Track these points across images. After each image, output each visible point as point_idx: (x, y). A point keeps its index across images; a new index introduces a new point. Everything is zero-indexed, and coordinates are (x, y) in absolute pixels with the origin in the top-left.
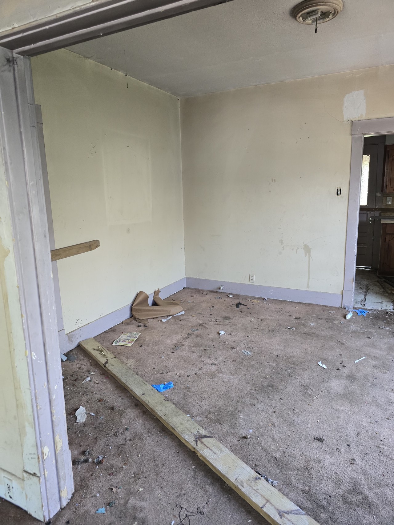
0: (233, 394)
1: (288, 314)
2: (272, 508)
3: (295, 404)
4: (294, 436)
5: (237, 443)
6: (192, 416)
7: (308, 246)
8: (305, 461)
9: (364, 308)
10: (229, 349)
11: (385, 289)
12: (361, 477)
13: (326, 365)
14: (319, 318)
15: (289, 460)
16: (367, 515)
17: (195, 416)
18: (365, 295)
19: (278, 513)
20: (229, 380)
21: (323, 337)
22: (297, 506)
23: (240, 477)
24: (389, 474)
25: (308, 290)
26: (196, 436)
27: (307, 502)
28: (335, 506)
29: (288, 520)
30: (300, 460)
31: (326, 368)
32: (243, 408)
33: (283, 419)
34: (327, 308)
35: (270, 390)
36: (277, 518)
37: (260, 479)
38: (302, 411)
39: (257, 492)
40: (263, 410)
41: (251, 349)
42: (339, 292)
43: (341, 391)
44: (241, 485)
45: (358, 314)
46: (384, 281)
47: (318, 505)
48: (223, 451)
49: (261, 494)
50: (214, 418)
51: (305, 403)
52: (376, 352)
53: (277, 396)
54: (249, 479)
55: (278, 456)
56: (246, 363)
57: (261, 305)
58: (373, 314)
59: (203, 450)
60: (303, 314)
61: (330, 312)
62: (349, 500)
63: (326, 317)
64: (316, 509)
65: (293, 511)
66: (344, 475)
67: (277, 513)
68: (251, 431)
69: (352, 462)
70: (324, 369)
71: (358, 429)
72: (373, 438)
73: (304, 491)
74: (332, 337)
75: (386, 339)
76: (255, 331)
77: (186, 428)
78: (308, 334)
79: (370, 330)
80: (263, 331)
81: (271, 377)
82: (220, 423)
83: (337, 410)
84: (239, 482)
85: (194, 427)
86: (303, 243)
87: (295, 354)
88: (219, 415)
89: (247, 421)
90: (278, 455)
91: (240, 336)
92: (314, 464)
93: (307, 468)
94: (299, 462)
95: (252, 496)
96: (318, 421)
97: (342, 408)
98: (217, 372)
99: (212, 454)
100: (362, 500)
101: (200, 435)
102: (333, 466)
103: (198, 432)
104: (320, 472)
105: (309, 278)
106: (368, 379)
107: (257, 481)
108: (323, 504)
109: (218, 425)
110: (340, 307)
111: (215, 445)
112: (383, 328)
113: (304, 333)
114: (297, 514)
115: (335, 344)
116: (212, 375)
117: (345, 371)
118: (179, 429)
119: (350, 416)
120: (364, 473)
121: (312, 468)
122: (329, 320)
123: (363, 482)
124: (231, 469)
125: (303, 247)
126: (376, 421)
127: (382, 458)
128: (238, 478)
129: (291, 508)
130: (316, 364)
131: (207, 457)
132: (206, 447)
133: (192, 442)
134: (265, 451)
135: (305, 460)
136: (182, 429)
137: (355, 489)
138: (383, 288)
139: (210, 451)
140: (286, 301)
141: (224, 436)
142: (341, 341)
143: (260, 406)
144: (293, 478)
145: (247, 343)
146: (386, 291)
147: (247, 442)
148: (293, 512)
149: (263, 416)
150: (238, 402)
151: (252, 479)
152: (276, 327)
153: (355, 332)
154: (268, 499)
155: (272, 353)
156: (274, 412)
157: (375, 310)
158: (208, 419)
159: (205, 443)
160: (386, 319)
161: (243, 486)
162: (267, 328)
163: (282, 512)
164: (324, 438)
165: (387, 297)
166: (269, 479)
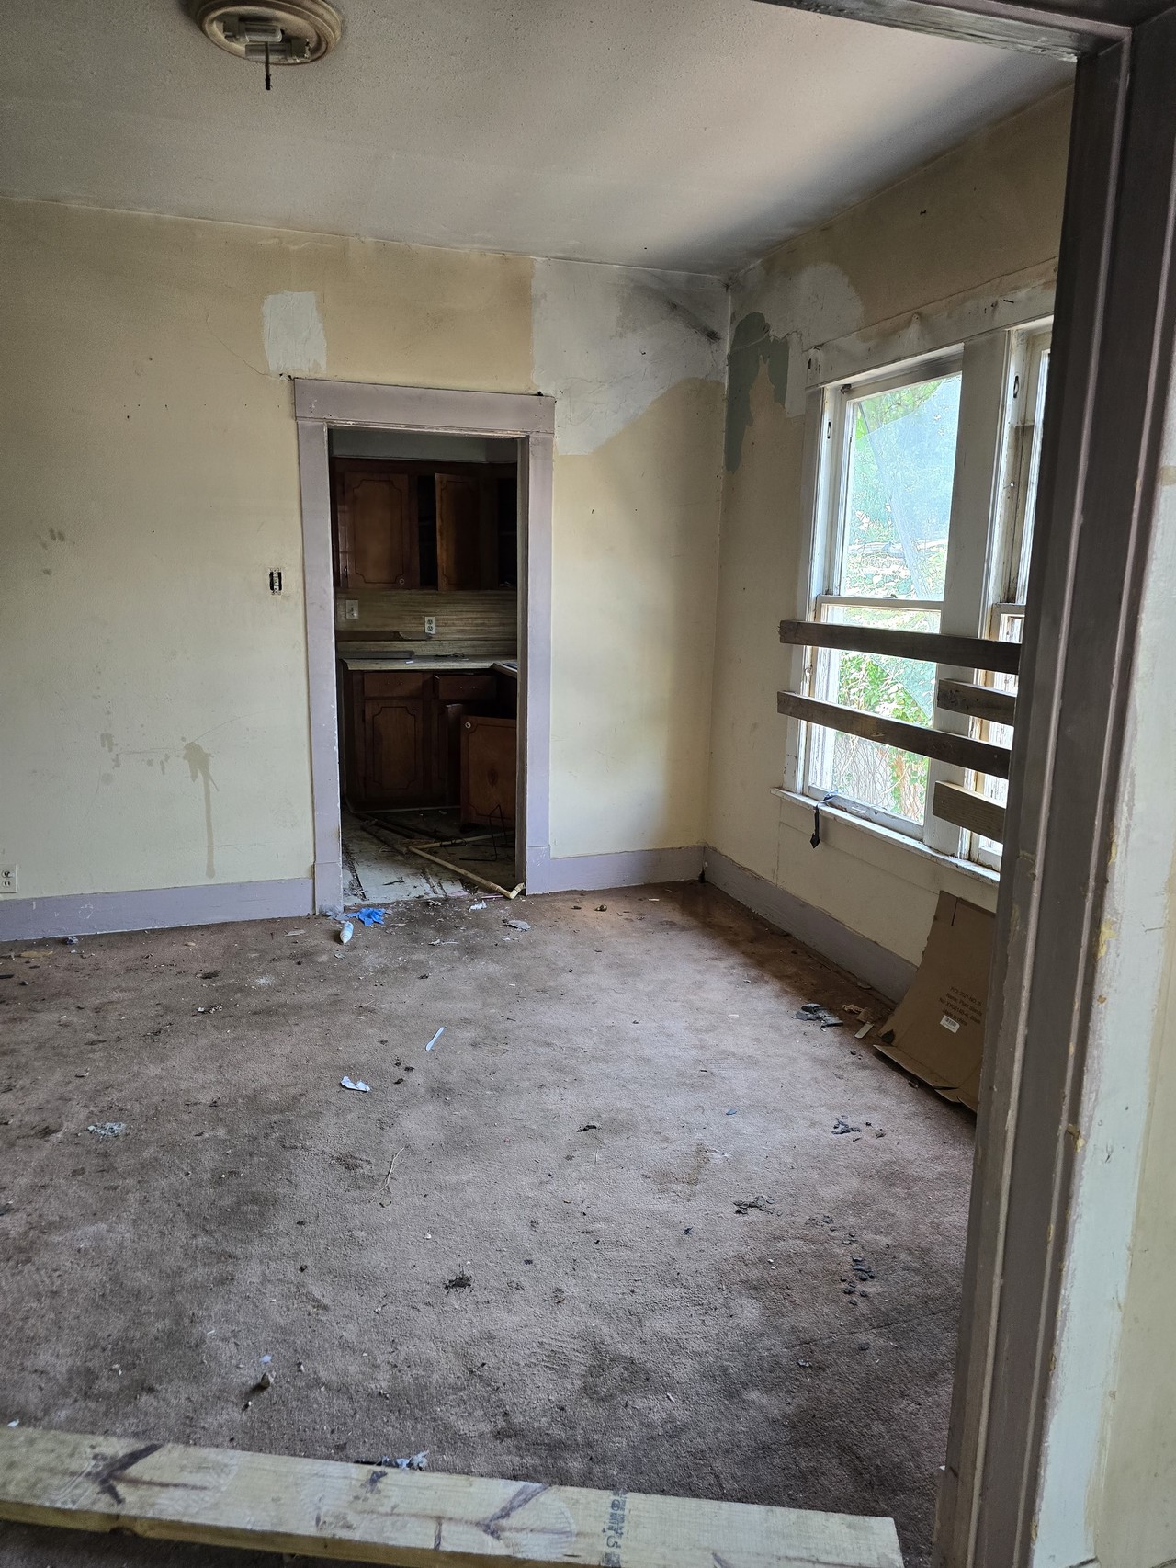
0: (143, 1278)
1: (175, 970)
2: (461, 1528)
3: (345, 1219)
4: (393, 1308)
5: (244, 1417)
6: (27, 1419)
7: (199, 748)
8: (457, 1356)
9: (366, 903)
10: (36, 1140)
11: (389, 846)
12: (595, 1322)
13: (366, 1083)
14: (270, 958)
15: (417, 1378)
16: (653, 1401)
17: (40, 1414)
18: (351, 870)
19: (485, 1531)
20: (98, 1238)
21: (312, 1008)
22: (514, 1482)
23: (324, 1509)
24: (640, 1283)
25: (213, 882)
26: (98, 1474)
27: (522, 1457)
28: (583, 1424)
29: (519, 1530)
30: (443, 1361)
31: (368, 1089)
32: (200, 1304)
33: (336, 1277)
34: (277, 926)
35: (253, 1212)
36: (490, 1544)
37: (384, 1474)
38: (374, 1230)
39: (398, 1515)
40: (264, 1279)
41: (120, 1113)
42: (303, 873)
43: (438, 1136)
44: (342, 1527)
45: (363, 922)
46: (376, 824)
47: (549, 1445)
48: (226, 1466)
49: (412, 1511)
50: (117, 1386)
51: (369, 1205)
52: (460, 1008)
53: (283, 1222)
54: (355, 1495)
55: (384, 1384)
56: (123, 1162)
57: (64, 962)
58: (398, 913)
59: (153, 1505)
60: (218, 958)
61: (289, 934)
62: (603, 1391)
63: (288, 953)
64: (550, 1461)
65: (514, 1498)
66: (559, 1337)
67: (482, 1533)
68: (267, 1358)
69: (558, 1297)
70: (365, 1094)
71: (527, 1212)
72: (566, 1216)
73: (499, 1435)
74: (336, 1001)
75: (461, 970)
76: (94, 1051)
77: (39, 1469)
78: (268, 1012)
79: (415, 957)
80: (123, 1044)
81: (233, 1173)
82: (151, 1390)
83: (456, 1188)
84: (331, 1524)
85: (69, 1450)
86: (183, 739)
87: (265, 1080)
88: (129, 1368)
89: (235, 1337)
90: (382, 1382)
91: (50, 1084)
92: (482, 1354)
93: (472, 1372)
94: (446, 1369)
95: (392, 1535)
96: (430, 1237)
97: (464, 1177)
98: (32, 1233)
99: (193, 1495)
100: (626, 1374)
101: (112, 1465)
102: (525, 1331)
103: (95, 1457)
104: (507, 1362)
105: (210, 847)
106: (478, 1081)
107: (379, 1486)
108: (558, 1437)
109: (144, 1399)
110: (308, 914)
111: (185, 1462)
112: (439, 944)
113: (255, 1013)
114: (526, 1501)
115: (353, 1017)
116: (21, 1250)
117: (417, 1079)
118: (12, 1489)
119: (492, 1189)
120: (596, 1309)
121: (484, 1364)
122: (303, 958)
123: (605, 1330)
124: (282, 1501)
125: (184, 752)
126: (550, 1175)
127: (608, 1254)
128: (322, 1513)
129: (506, 1497)
130: (338, 1088)
131: (184, 1515)
132: (157, 1489)
133: (94, 1503)
134: (342, 1390)
135: (455, 1353)
136: (27, 1481)
137: (601, 1359)
138: (384, 842)
139: (179, 1492)
140: (144, 931)
141: (189, 1422)
142: (364, 1005)
143: (250, 1274)
144: (453, 1418)
145: (91, 1099)
146: (394, 848)
147: (275, 1398)
148: (516, 1503)
149: (275, 1297)
150: (172, 1293)
151: (364, 1491)
152: (160, 1019)
153: (383, 971)
154: (435, 1513)
155: (193, 1100)
156: (302, 1270)
157: (398, 902)
158: (97, 1398)
159: (146, 1478)
160: (433, 920)
161: (349, 1527)
162: (130, 1031)
163: (491, 1521)
164: (467, 1274)
165: (404, 864)
166: (399, 1461)
